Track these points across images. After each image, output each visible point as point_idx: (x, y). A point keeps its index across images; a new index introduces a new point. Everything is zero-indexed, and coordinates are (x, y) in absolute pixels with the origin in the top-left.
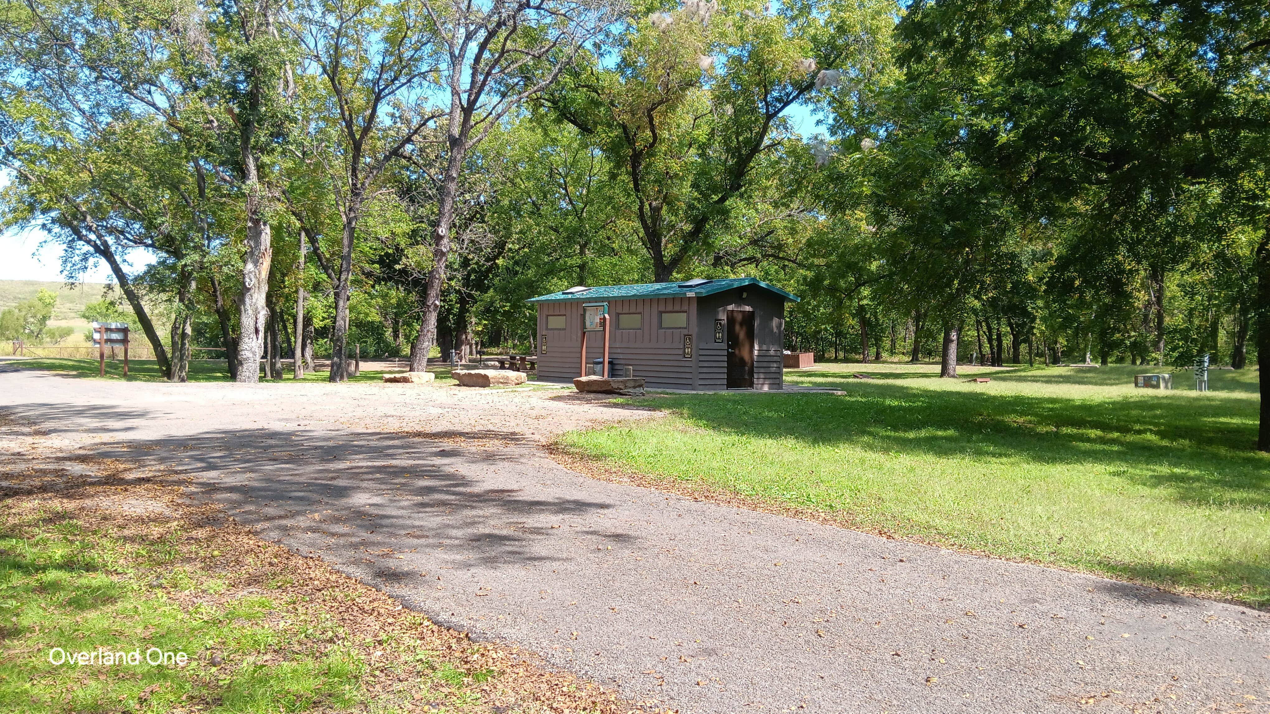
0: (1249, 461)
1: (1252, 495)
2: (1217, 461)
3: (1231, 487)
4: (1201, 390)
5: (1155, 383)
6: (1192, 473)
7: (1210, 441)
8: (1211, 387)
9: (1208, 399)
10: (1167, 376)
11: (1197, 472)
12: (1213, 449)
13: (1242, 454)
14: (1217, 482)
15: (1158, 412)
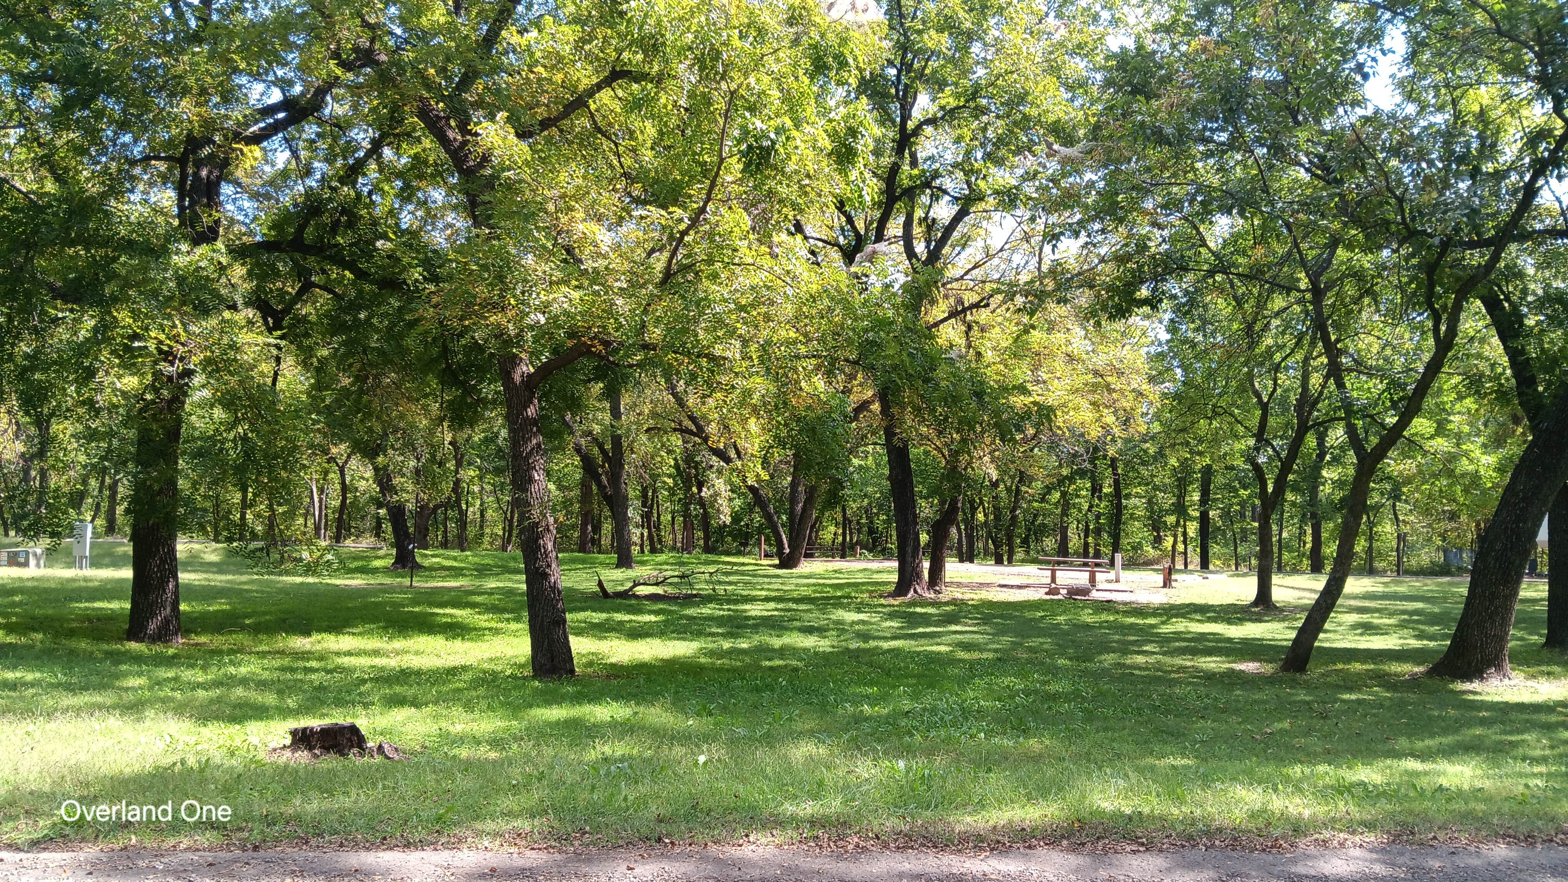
0: (109, 654)
1: (98, 698)
2: (71, 658)
3: (73, 690)
4: (81, 568)
5: (22, 560)
6: (30, 677)
7: (72, 633)
8: (95, 563)
9: (86, 580)
10: (39, 551)
11: (38, 675)
12: (73, 644)
13: (105, 647)
14: (59, 685)
15: (17, 599)
